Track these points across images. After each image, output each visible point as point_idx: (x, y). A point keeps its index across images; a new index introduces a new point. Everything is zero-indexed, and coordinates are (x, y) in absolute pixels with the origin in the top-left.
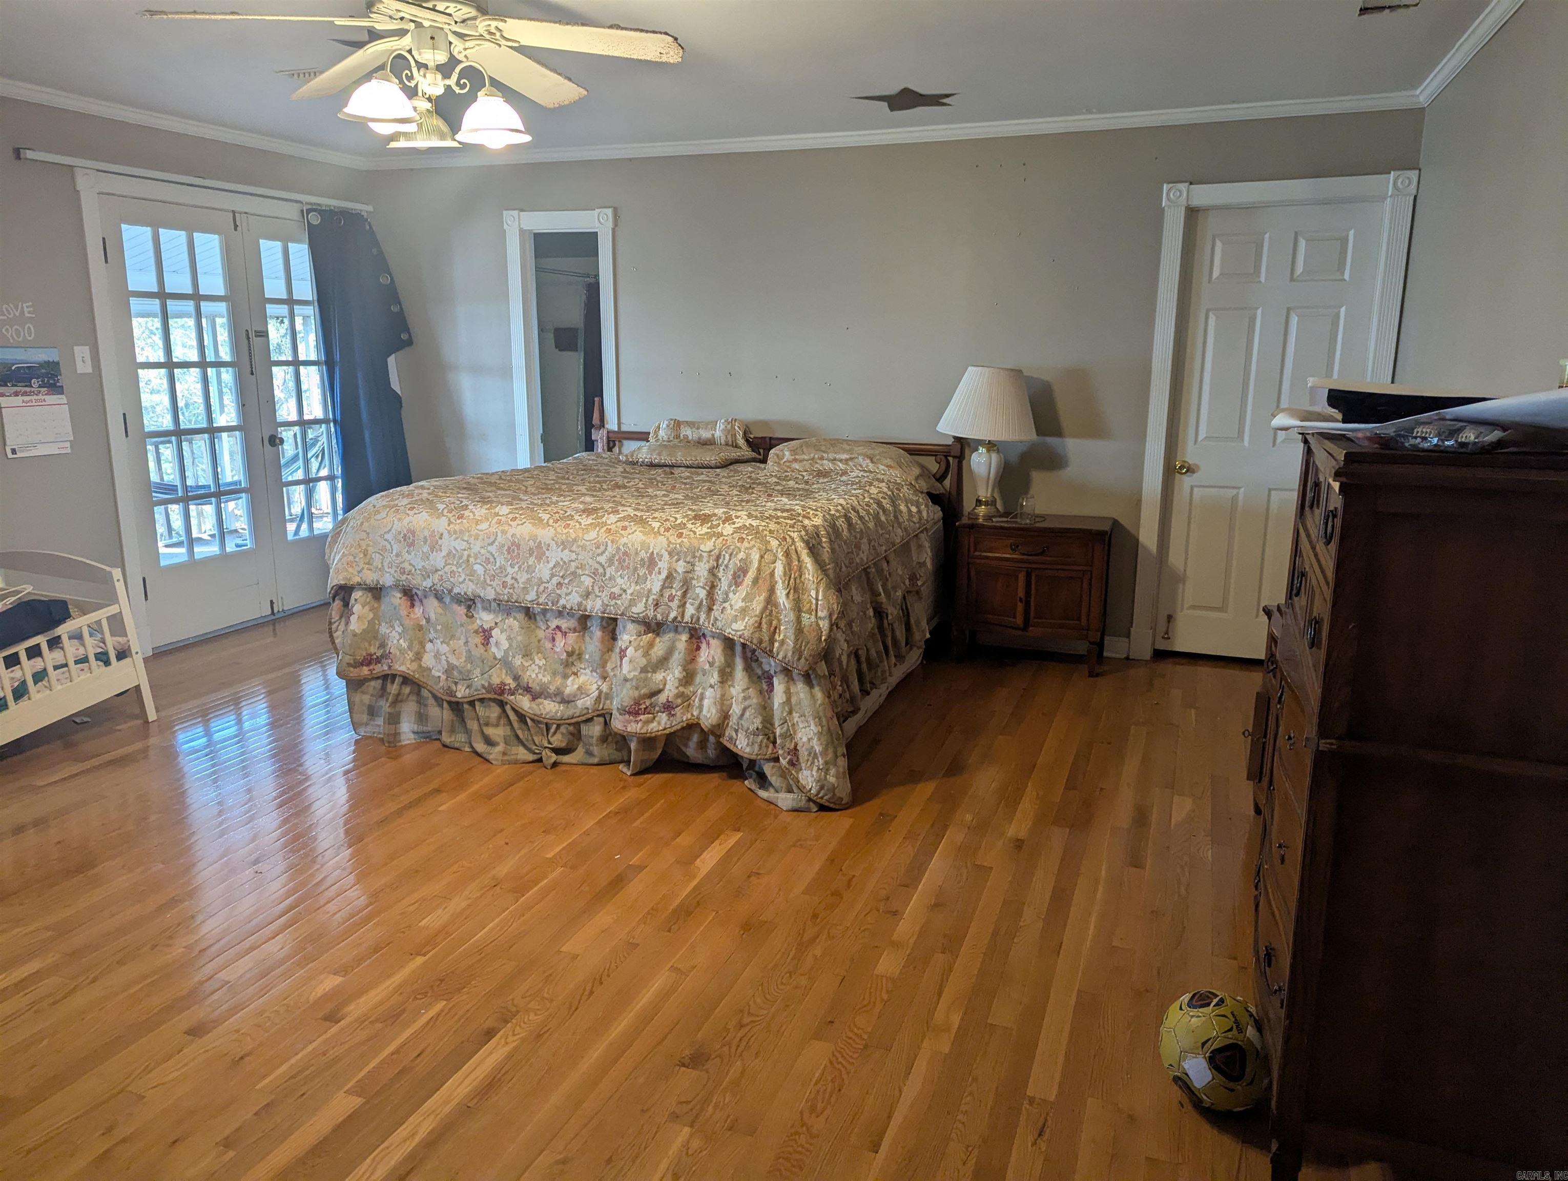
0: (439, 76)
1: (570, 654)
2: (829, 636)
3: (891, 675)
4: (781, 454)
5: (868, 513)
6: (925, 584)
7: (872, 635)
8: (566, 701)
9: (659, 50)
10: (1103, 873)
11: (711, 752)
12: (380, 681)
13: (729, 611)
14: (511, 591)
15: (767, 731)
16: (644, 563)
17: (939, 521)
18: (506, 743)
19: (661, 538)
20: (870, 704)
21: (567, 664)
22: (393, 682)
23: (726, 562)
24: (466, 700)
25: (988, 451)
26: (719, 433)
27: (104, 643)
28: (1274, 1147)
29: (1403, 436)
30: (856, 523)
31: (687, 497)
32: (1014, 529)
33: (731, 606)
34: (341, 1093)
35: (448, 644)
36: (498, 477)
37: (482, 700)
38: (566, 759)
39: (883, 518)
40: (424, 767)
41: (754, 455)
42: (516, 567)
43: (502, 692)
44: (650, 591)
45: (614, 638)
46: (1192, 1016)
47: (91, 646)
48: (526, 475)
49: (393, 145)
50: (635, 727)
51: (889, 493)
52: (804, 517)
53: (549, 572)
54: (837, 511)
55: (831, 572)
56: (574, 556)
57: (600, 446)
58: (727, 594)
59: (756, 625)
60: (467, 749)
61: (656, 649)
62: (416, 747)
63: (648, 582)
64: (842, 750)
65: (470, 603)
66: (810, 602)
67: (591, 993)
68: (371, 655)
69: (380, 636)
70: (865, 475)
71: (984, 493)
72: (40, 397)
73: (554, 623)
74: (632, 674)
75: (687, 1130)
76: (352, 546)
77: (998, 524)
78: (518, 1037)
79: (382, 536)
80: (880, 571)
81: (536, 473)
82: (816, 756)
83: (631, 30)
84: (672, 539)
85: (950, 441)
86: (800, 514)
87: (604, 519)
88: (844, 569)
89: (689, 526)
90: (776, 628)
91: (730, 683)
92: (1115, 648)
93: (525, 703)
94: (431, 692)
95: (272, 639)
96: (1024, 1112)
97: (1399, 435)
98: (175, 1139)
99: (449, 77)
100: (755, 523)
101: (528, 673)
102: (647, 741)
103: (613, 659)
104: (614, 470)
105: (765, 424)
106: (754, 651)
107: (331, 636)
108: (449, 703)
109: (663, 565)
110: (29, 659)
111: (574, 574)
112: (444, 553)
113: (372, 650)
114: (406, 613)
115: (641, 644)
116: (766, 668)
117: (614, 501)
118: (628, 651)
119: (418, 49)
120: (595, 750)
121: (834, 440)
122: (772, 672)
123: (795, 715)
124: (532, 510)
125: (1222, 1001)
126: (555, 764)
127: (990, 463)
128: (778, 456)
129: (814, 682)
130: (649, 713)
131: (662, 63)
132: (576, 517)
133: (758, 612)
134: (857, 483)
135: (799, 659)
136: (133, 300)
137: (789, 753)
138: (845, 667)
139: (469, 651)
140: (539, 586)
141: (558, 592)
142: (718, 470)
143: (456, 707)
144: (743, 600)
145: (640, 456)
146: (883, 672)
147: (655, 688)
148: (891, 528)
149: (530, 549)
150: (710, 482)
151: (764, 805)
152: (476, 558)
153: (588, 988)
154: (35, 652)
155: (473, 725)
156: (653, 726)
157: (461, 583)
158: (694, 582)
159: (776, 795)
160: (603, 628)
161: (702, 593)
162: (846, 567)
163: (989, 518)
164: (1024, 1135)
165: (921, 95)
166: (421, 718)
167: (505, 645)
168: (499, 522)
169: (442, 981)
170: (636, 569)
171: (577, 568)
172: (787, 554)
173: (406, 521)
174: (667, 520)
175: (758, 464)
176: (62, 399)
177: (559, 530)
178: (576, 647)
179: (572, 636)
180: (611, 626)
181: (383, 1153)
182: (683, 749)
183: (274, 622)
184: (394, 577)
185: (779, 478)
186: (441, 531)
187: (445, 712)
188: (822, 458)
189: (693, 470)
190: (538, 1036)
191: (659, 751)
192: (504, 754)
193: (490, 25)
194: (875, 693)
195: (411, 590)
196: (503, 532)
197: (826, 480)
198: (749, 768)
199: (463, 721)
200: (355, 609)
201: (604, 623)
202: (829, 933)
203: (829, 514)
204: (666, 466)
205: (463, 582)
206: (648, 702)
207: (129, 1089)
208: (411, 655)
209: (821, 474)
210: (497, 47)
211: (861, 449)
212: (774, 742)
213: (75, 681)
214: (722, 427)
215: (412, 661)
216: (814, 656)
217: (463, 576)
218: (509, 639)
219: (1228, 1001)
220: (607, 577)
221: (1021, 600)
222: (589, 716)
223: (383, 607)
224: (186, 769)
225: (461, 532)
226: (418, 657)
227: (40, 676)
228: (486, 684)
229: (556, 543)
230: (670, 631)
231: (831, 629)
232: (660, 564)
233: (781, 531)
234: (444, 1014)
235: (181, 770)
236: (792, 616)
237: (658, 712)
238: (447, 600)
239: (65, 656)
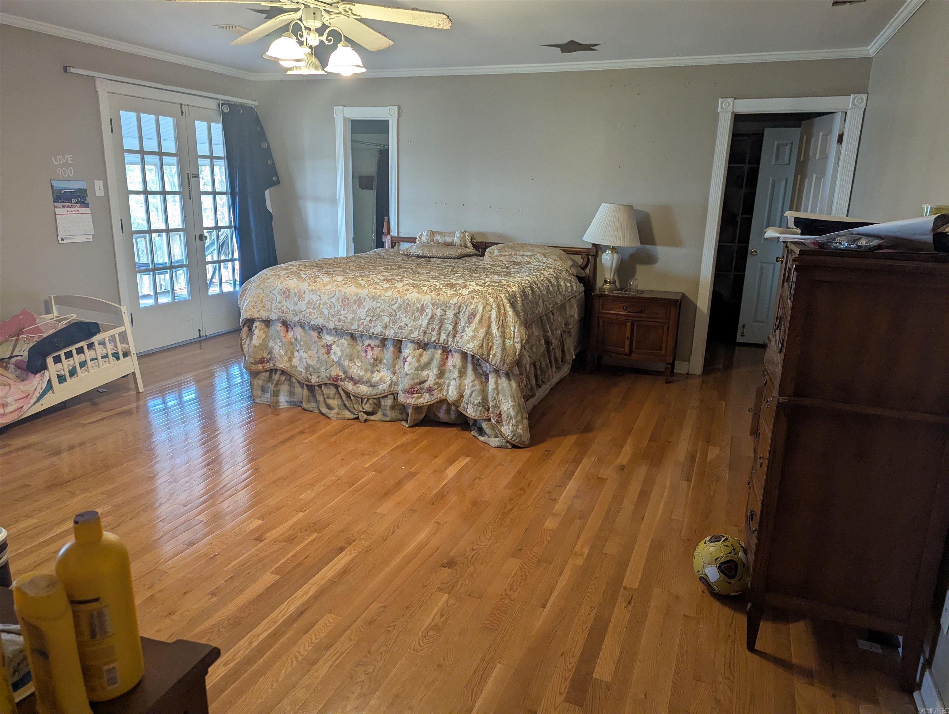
0: (317, 35)
1: (375, 360)
2: (520, 353)
3: (553, 377)
4: (492, 251)
5: (543, 286)
6: (574, 328)
7: (543, 354)
8: (373, 386)
9: (438, 22)
10: (668, 483)
11: (453, 416)
12: (268, 373)
13: (465, 337)
14: (343, 324)
15: (484, 403)
16: (418, 310)
17: (582, 293)
18: (339, 408)
19: (428, 296)
20: (541, 393)
21: (374, 365)
22: (276, 373)
23: (464, 310)
24: (316, 384)
25: (612, 252)
26: (456, 239)
27: (117, 348)
28: (749, 605)
29: (830, 242)
30: (536, 291)
31: (440, 274)
32: (625, 297)
33: (466, 334)
34: (268, 573)
35: (307, 353)
36: (333, 261)
37: (325, 384)
38: (372, 418)
39: (551, 289)
40: (292, 421)
41: (476, 252)
42: (346, 310)
43: (337, 380)
44: (421, 325)
45: (400, 352)
46: (710, 546)
47: (110, 350)
48: (348, 260)
49: (289, 72)
50: (411, 400)
51: (555, 275)
52: (507, 286)
53: (365, 314)
54: (526, 283)
55: (522, 317)
56: (379, 305)
57: (387, 245)
58: (464, 328)
59: (480, 345)
60: (317, 411)
61: (423, 358)
62: (288, 410)
63: (420, 320)
64: (526, 415)
65: (320, 330)
66: (510, 333)
67: (393, 532)
68: (264, 358)
69: (268, 348)
70: (541, 264)
71: (609, 276)
72: (76, 209)
73: (367, 342)
74: (411, 371)
75: (446, 596)
76: (254, 297)
77: (616, 295)
78: (356, 551)
79: (270, 292)
80: (549, 318)
81: (353, 259)
82: (511, 418)
83: (424, 11)
84: (434, 297)
85: (590, 246)
86: (505, 285)
87: (396, 285)
88: (529, 316)
89: (444, 289)
90: (491, 347)
91: (464, 377)
92: (681, 368)
93: (350, 386)
94: (296, 379)
95: (199, 351)
96: (621, 593)
97: (828, 242)
98: (185, 591)
99: (322, 35)
100: (480, 289)
101: (352, 370)
102: (418, 409)
103: (400, 363)
104: (397, 259)
105: (482, 234)
106: (479, 360)
107: (242, 347)
108: (307, 385)
109: (429, 311)
110: (77, 354)
111: (379, 315)
112: (306, 302)
113: (265, 355)
114: (284, 335)
115: (416, 355)
116: (485, 369)
117: (400, 275)
118: (408, 358)
119: (306, 20)
120: (388, 413)
121: (523, 244)
122: (488, 372)
123: (501, 396)
124: (355, 279)
125: (727, 539)
126: (366, 421)
127: (613, 260)
128: (490, 252)
129: (511, 378)
130: (419, 393)
131: (439, 29)
132: (380, 283)
133: (481, 338)
134: (536, 269)
135: (503, 365)
136: (126, 155)
137: (496, 417)
138: (528, 371)
139: (319, 357)
140: (359, 321)
141: (370, 325)
142: (456, 260)
143: (311, 388)
144: (473, 331)
145: (411, 251)
146: (549, 375)
147: (423, 379)
148: (555, 295)
149: (355, 301)
150: (452, 266)
151: (482, 445)
152: (324, 304)
153: (391, 530)
154: (80, 351)
155: (320, 398)
156: (421, 401)
157: (314, 319)
158: (446, 321)
159: (489, 439)
160: (394, 346)
161: (450, 327)
162: (531, 315)
163: (611, 291)
164: (621, 603)
165: (581, 45)
166: (291, 394)
167: (339, 354)
168: (337, 285)
169: (315, 524)
170: (413, 313)
171: (381, 311)
172: (498, 306)
173: (284, 284)
174: (431, 286)
175: (479, 257)
176: (88, 210)
177: (370, 290)
178: (379, 356)
179: (377, 350)
180: (398, 344)
181: (292, 600)
182: (437, 413)
183: (200, 342)
184: (277, 315)
185: (491, 265)
186: (304, 289)
187: (304, 390)
188: (516, 254)
189: (442, 259)
190: (367, 551)
191: (424, 415)
192: (338, 414)
193: (346, 7)
194: (544, 387)
195: (286, 322)
196: (340, 291)
197: (518, 267)
198: (473, 425)
199: (314, 396)
200: (255, 332)
201: (395, 343)
202: (518, 508)
203: (521, 285)
204: (426, 257)
205: (316, 318)
206: (418, 387)
207: (158, 569)
208: (286, 358)
209: (515, 263)
210: (348, 18)
211: (539, 250)
212: (488, 410)
213: (101, 368)
214: (458, 235)
215: (287, 362)
216: (512, 364)
217: (317, 315)
218: (342, 350)
219: (730, 539)
220: (397, 317)
221: (628, 338)
222: (385, 394)
223: (270, 331)
224: (152, 421)
225: (316, 290)
226: (290, 360)
227: (83, 364)
228: (328, 376)
229: (369, 298)
230: (431, 348)
231: (521, 349)
232: (427, 311)
233: (495, 294)
234: (317, 539)
235: (150, 422)
236: (500, 341)
237: (424, 393)
238: (307, 328)
239: (96, 353)
